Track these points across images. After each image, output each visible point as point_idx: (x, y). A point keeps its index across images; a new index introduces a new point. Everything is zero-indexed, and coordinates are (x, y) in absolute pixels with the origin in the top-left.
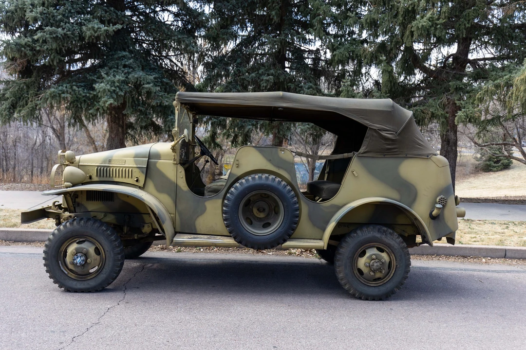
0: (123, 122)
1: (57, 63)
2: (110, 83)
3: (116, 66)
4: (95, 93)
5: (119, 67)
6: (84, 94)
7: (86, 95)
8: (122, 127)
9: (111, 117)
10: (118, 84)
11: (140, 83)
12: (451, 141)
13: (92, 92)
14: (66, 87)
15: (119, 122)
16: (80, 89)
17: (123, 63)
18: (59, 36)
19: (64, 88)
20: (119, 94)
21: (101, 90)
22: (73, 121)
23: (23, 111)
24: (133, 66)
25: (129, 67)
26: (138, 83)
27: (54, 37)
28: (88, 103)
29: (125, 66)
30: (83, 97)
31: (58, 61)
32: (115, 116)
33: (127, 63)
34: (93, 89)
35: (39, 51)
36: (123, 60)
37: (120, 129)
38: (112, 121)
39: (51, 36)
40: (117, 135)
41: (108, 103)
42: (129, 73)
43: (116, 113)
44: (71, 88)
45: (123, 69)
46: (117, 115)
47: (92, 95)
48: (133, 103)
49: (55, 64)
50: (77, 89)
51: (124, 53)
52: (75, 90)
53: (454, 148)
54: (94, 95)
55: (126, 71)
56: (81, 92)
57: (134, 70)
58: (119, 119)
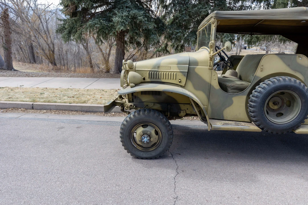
0: (123, 40)
2: (120, 17)
3: (122, 8)
5: (124, 8)
6: (106, 25)
10: (125, 18)
13: (110, 23)
14: (97, 21)
15: (122, 40)
16: (104, 21)
17: (126, 6)
19: (96, 21)
20: (126, 23)
21: (116, 21)
24: (131, 7)
25: (129, 8)
26: (135, 16)
28: (109, 30)
29: (127, 7)
30: (106, 26)
31: (91, 5)
32: (119, 37)
33: (128, 5)
34: (112, 21)
36: (125, 4)
37: (122, 44)
41: (121, 29)
42: (129, 11)
44: (100, 21)
45: (126, 9)
46: (120, 37)
47: (111, 25)
48: (132, 29)
49: (90, 7)
52: (102, 22)
54: (112, 25)
55: (128, 10)
56: (105, 23)
57: (131, 9)
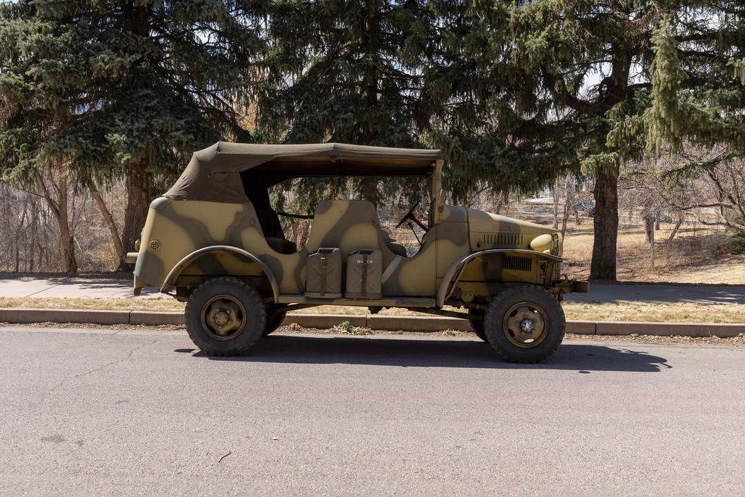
0: (147, 185)
1: (57, 106)
2: (126, 132)
3: (135, 109)
4: (108, 146)
5: (140, 111)
6: (93, 148)
7: (96, 150)
8: (147, 192)
9: (131, 178)
10: (137, 133)
11: (167, 130)
12: (607, 200)
13: (103, 145)
14: (69, 139)
15: (142, 184)
16: (88, 141)
17: (144, 105)
18: (59, 70)
19: (67, 140)
20: (139, 146)
21: (115, 142)
22: (80, 185)
23: (13, 172)
24: (158, 109)
25: (153, 110)
26: (164, 130)
27: (52, 72)
28: (99, 160)
29: (147, 109)
30: (92, 151)
31: (58, 104)
32: (136, 176)
33: (149, 105)
34: (106, 141)
35: (33, 91)
36: (144, 100)
37: (144, 195)
38: (132, 183)
39: (49, 71)
40: (139, 202)
41: (124, 159)
42: (151, 117)
43: (138, 173)
44: (76, 139)
45: (144, 113)
47: (104, 149)
48: (159, 158)
49: (54, 107)
50: (84, 141)
51: (146, 92)
52: (81, 143)
53: (612, 211)
54: (107, 148)
55: (148, 115)
56: (90, 145)
57: (159, 113)
58: (142, 180)
